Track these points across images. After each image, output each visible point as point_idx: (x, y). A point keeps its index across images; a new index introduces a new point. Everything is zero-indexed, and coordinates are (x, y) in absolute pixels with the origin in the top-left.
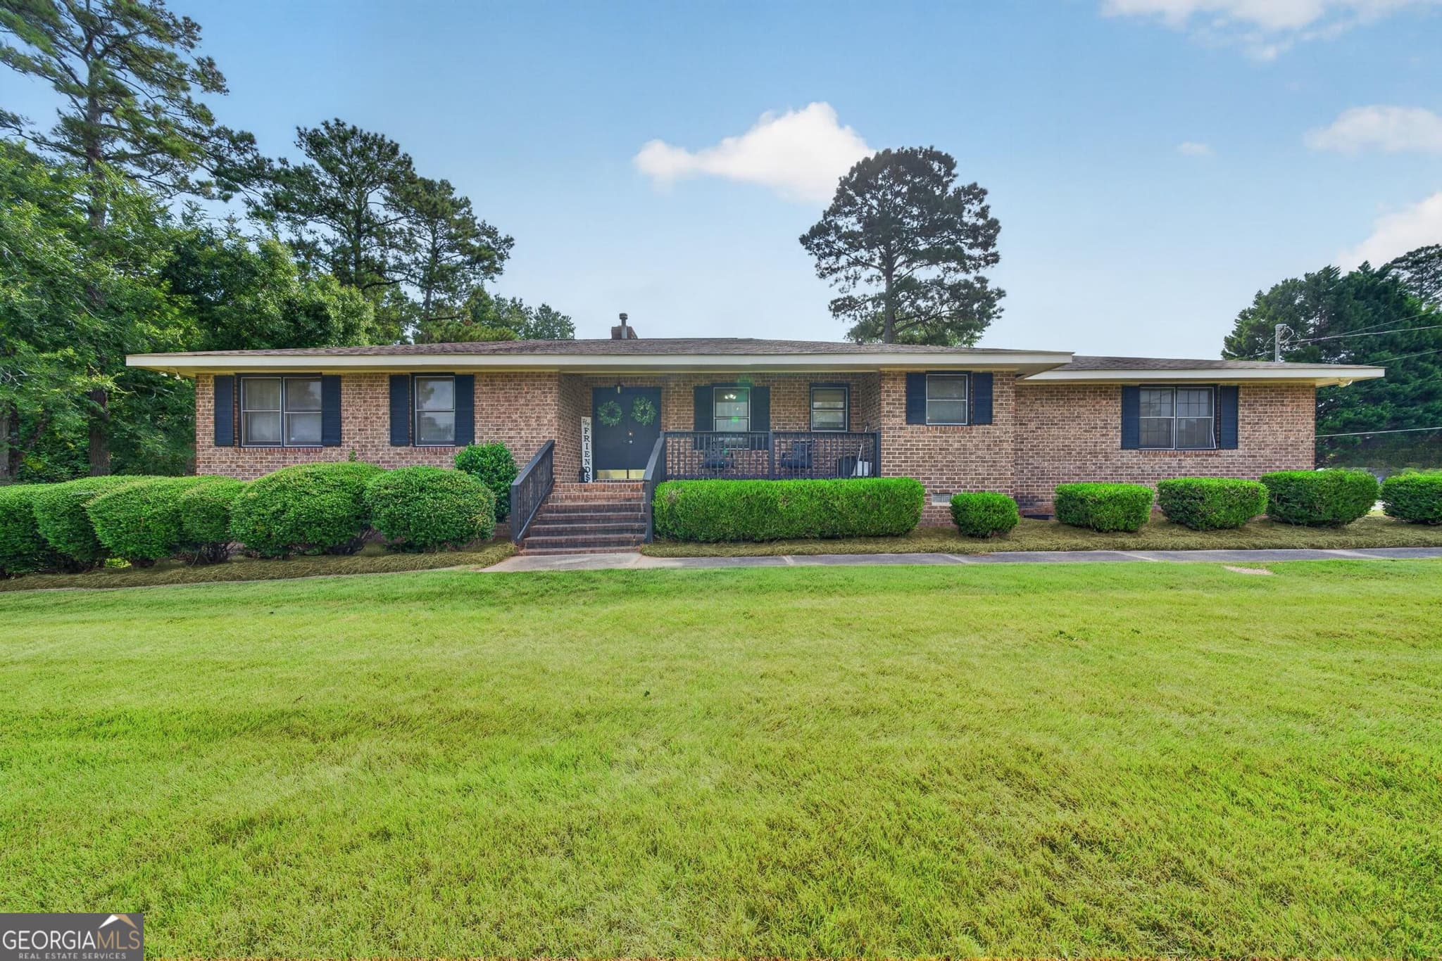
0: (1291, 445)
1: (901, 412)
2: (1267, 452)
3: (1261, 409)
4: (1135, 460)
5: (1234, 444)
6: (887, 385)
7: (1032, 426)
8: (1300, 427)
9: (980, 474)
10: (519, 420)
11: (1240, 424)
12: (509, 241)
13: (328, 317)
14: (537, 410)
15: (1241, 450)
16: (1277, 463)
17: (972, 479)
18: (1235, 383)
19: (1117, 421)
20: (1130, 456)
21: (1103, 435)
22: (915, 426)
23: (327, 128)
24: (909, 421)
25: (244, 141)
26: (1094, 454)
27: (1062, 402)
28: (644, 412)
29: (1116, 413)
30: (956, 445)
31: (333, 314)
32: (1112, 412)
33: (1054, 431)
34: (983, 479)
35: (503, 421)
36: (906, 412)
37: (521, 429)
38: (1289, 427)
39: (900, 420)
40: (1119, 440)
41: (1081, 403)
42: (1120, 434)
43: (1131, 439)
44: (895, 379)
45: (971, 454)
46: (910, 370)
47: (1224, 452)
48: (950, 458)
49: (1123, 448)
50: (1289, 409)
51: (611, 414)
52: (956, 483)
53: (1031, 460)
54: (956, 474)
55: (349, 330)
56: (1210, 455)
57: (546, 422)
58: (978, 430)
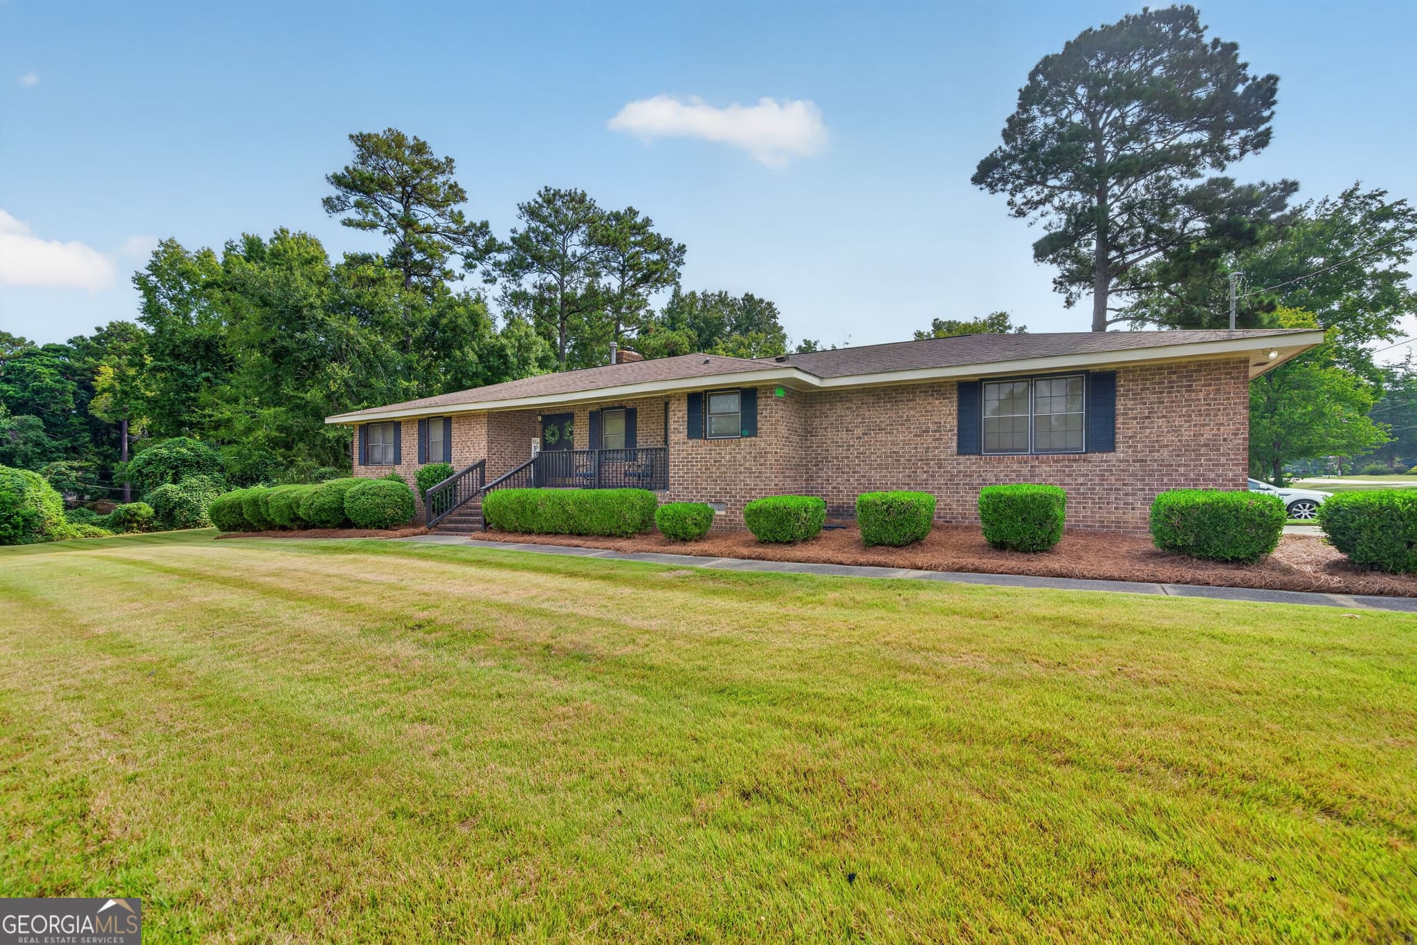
0: (1206, 445)
1: (683, 428)
2: (1165, 453)
3: (1154, 398)
4: (974, 468)
5: (1110, 446)
6: (673, 406)
7: (858, 432)
8: (1222, 418)
9: (747, 485)
10: (470, 446)
11: (1120, 420)
12: (682, 249)
13: (507, 355)
14: (478, 439)
15: (1120, 453)
16: (1182, 470)
17: (741, 489)
18: (1109, 368)
19: (952, 422)
20: (969, 463)
21: (937, 439)
22: (695, 440)
23: (540, 195)
24: (690, 437)
25: (484, 228)
26: (927, 461)
27: (889, 406)
28: (571, 433)
29: (950, 414)
30: (728, 457)
31: (509, 352)
32: (947, 413)
33: (882, 437)
34: (751, 489)
35: (464, 447)
36: (688, 428)
37: (471, 452)
38: (1201, 420)
39: (683, 436)
40: (955, 444)
41: (911, 404)
42: (955, 437)
43: (969, 442)
44: (679, 400)
45: (740, 465)
46: (690, 390)
47: (1096, 457)
48: (723, 469)
49: (959, 453)
50: (1201, 396)
51: (553, 434)
52: (727, 493)
53: (857, 469)
54: (728, 485)
55: (524, 362)
56: (1075, 461)
57: (482, 447)
58: (745, 442)
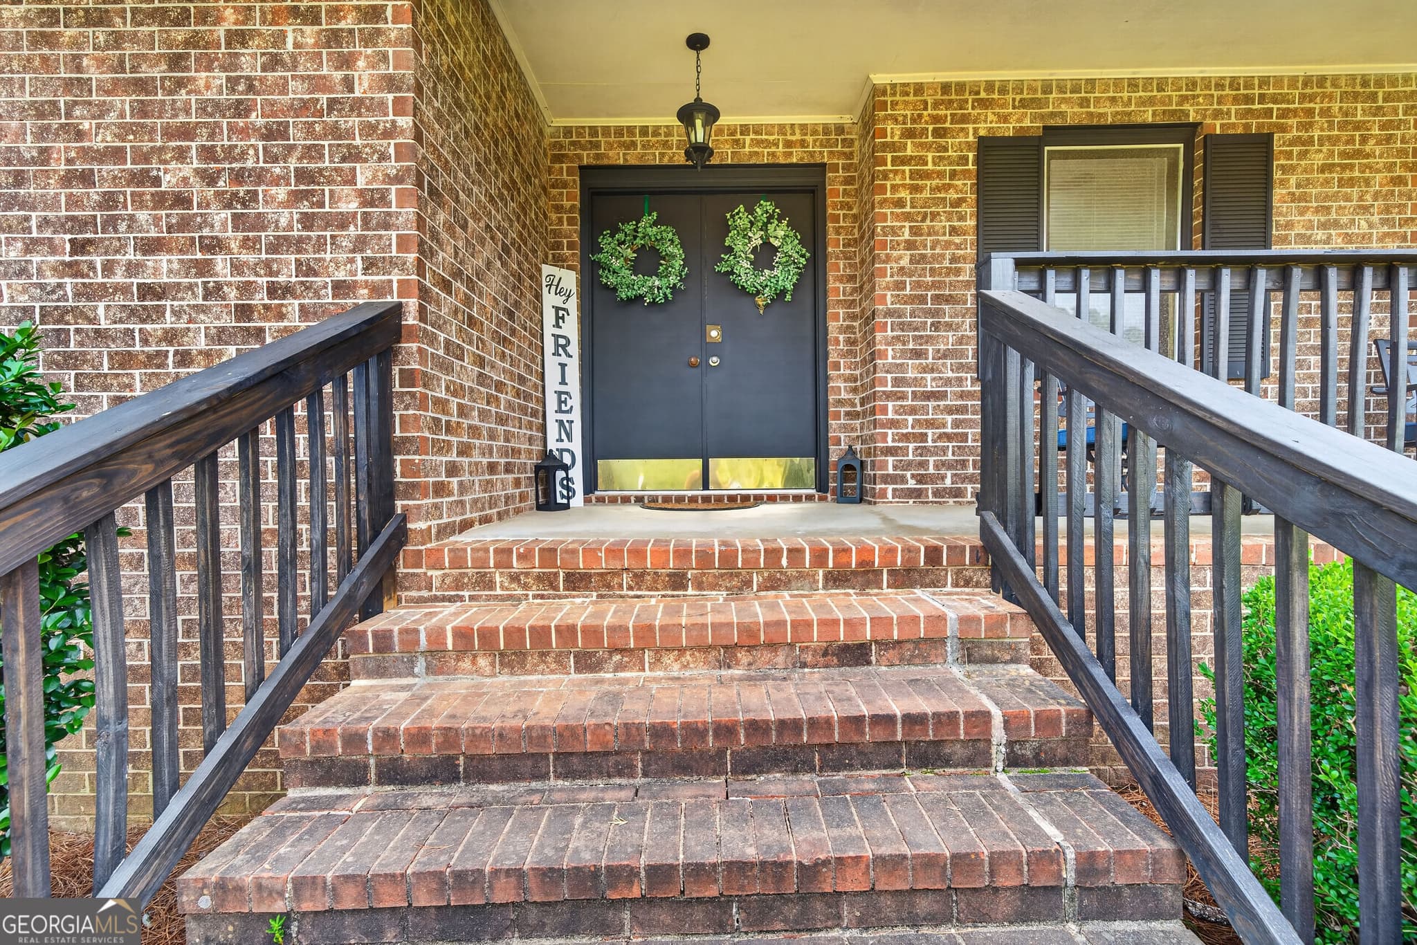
10: (198, 190)
14: (297, 137)
28: (765, 255)
35: (109, 201)
37: (217, 245)
51: (648, 261)
57: (351, 206)
